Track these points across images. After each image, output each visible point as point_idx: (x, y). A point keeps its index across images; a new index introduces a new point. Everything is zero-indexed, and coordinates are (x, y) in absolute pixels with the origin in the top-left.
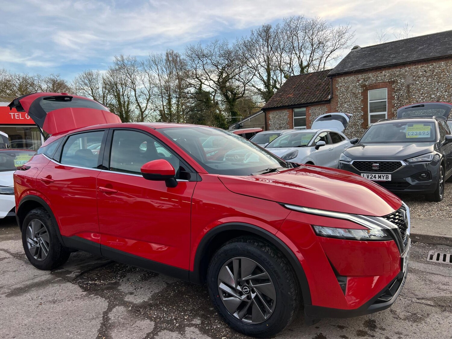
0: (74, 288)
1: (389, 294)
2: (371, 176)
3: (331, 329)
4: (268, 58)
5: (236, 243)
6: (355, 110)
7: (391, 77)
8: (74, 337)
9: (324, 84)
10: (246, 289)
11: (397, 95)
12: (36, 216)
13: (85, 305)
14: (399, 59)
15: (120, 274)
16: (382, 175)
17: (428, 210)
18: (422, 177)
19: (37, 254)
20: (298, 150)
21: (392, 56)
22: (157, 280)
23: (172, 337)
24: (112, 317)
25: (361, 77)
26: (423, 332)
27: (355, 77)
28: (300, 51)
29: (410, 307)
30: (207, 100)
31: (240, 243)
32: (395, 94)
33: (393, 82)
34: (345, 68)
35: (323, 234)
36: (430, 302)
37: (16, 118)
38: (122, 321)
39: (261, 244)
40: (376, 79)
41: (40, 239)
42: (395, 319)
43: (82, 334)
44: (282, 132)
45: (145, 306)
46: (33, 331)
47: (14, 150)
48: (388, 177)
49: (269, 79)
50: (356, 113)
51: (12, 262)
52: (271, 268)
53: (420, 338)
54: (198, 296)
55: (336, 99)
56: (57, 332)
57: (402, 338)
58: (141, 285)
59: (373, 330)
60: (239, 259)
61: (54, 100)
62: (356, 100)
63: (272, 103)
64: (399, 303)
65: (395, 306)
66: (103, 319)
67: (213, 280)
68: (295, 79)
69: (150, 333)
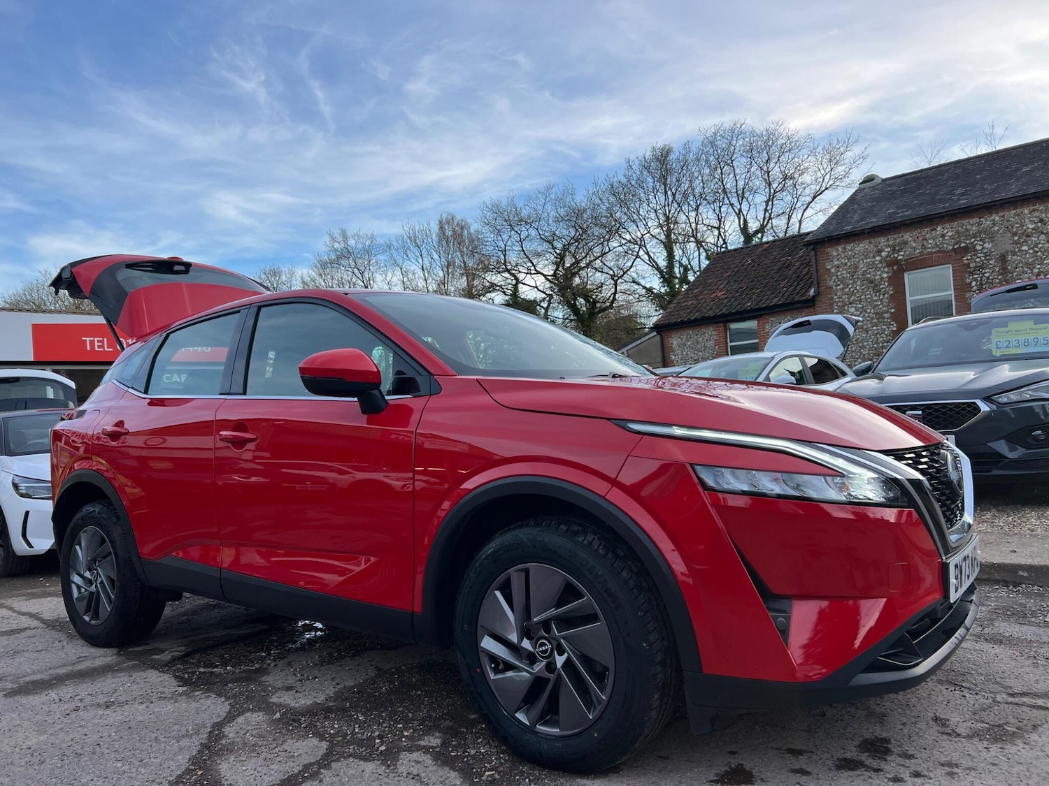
1: (913, 653)
3: (768, 756)
4: (668, 219)
5: (518, 531)
6: (875, 321)
7: (958, 239)
8: (131, 770)
10: (545, 645)
11: (976, 280)
12: (90, 519)
14: (975, 198)
18: (1036, 438)
19: (90, 609)
21: (957, 192)
22: (356, 663)
24: (230, 733)
25: (886, 243)
26: (1018, 763)
27: (870, 243)
28: (740, 199)
29: (987, 713)
31: (526, 530)
32: (971, 277)
33: (966, 250)
34: (846, 226)
36: (1042, 700)
37: (97, 349)
38: (253, 740)
39: (576, 528)
40: (923, 245)
41: (98, 573)
42: (945, 736)
43: (152, 765)
45: (311, 712)
46: (42, 759)
49: (670, 265)
50: (879, 328)
51: (41, 635)
52: (599, 583)
53: (1007, 774)
54: (446, 692)
55: (829, 296)
56: (94, 761)
57: (956, 776)
58: (316, 673)
59: (879, 758)
60: (524, 569)
61: (150, 269)
62: (876, 295)
63: (677, 313)
64: (959, 703)
65: (947, 709)
66: (209, 738)
67: (466, 629)
68: (728, 258)
69: (314, 764)
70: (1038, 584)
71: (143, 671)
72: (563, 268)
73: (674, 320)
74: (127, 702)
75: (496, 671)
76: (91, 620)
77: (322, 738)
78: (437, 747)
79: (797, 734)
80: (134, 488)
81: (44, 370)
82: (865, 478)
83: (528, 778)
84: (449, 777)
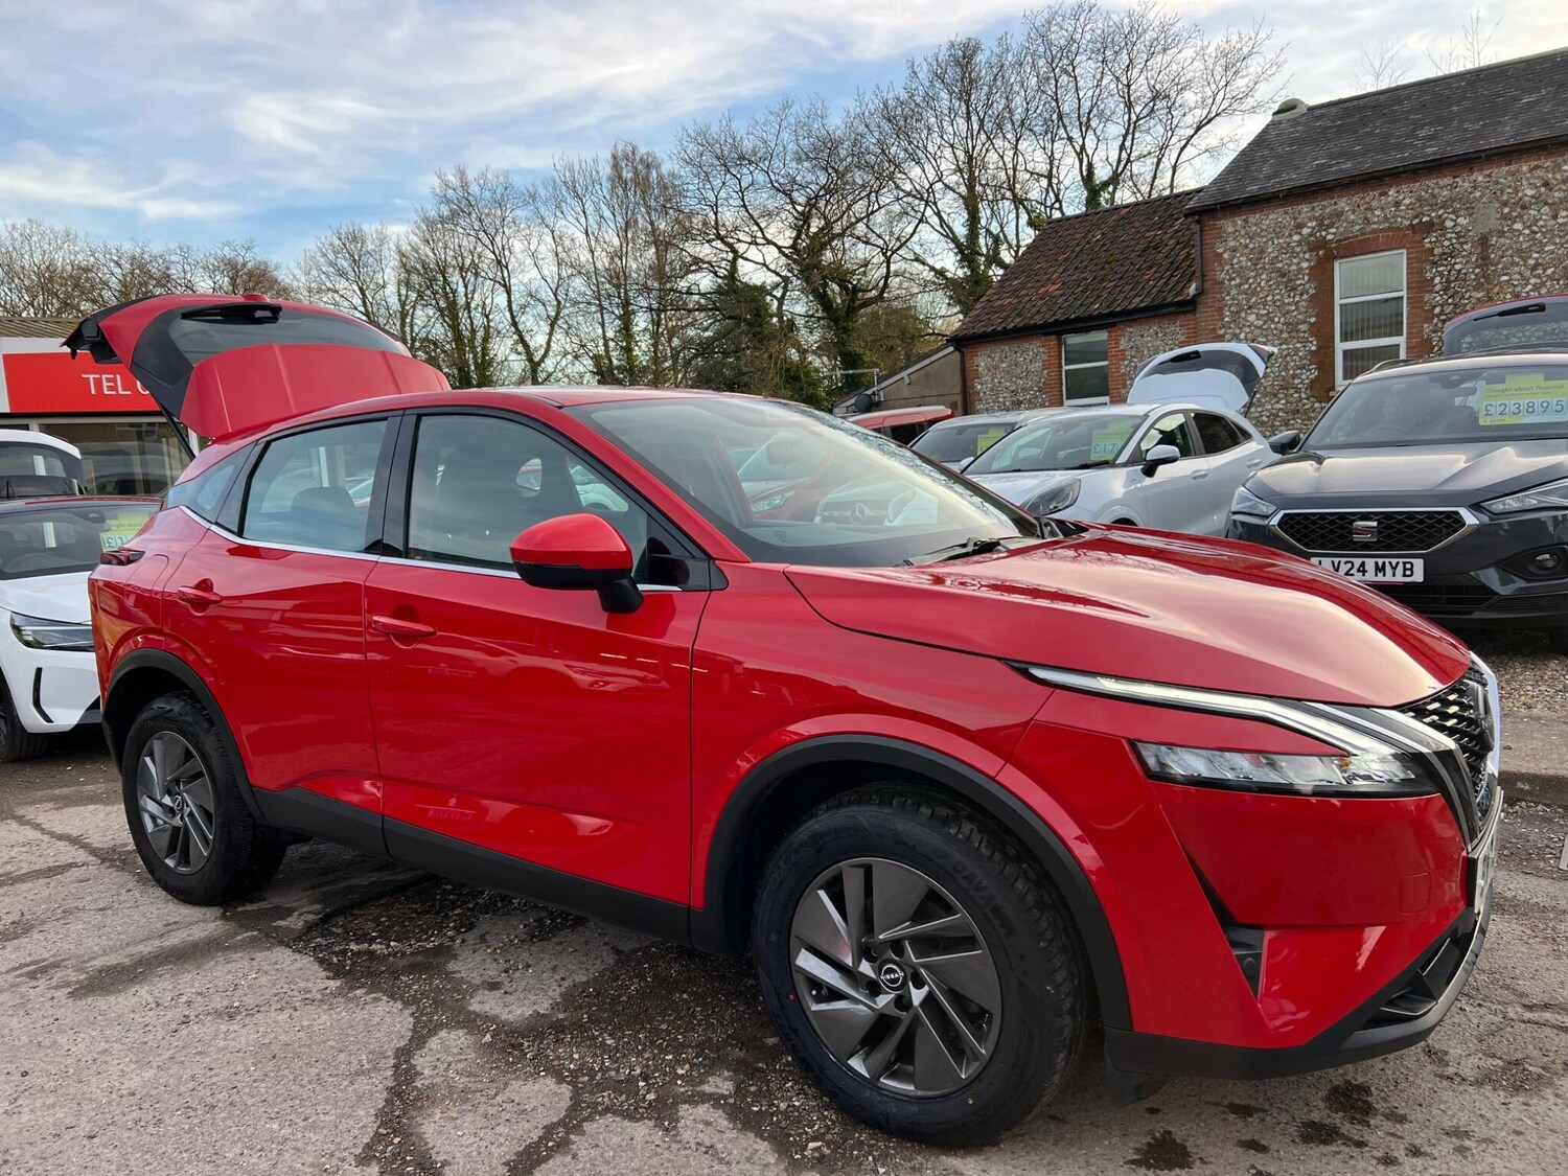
0: (298, 965)
1: (1425, 991)
2: (1349, 565)
3: (1203, 1117)
4: (970, 158)
5: (854, 808)
6: (1285, 335)
7: (1419, 210)
8: (294, 1135)
9: (1172, 242)
10: (894, 971)
11: (1441, 274)
12: (165, 721)
13: (335, 1024)
14: (1449, 144)
15: (454, 918)
16: (1390, 563)
17: (1561, 687)
18: (1541, 566)
19: (175, 851)
20: (1080, 480)
21: (1422, 133)
22: (583, 939)
23: (632, 1139)
24: (424, 1068)
25: (1309, 214)
26: (1551, 1130)
27: (1286, 213)
28: (1084, 129)
29: (1497, 1039)
30: (758, 315)
31: (866, 809)
32: (1434, 270)
33: (1429, 227)
34: (1249, 184)
35: (1173, 772)
37: (106, 392)
38: (461, 1082)
39: (943, 812)
40: (1366, 218)
41: (184, 800)
42: (1445, 1083)
43: (323, 1127)
44: (1022, 417)
45: (539, 1029)
46: (157, 1114)
47: (102, 499)
48: (1411, 569)
49: (973, 234)
50: (1291, 346)
51: (96, 878)
52: (981, 898)
53: (1538, 1151)
54: (724, 995)
55: (1218, 296)
56: (236, 1120)
57: (1468, 1154)
58: (526, 956)
59: (1359, 1122)
60: (865, 864)
61: (219, 318)
62: (1289, 296)
63: (987, 317)
66: (396, 1076)
67: (776, 942)
68: (1066, 230)
69: (557, 1124)
70: (1545, 801)
71: (269, 949)
72: (807, 235)
73: (983, 329)
74: (258, 1009)
75: (819, 1000)
76: (178, 864)
77: (561, 1080)
81: (28, 428)
83: (871, 1154)
84: (756, 1151)
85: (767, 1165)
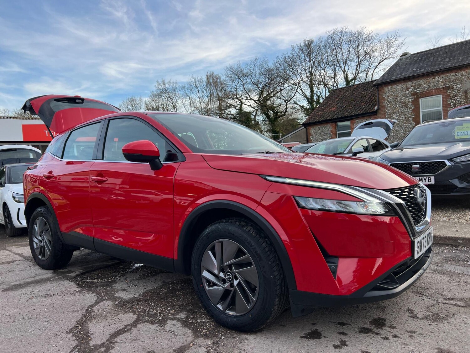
0: (70, 285)
1: (394, 281)
3: (329, 326)
4: (311, 73)
5: (218, 224)
6: (405, 121)
7: (445, 83)
8: (51, 326)
10: (229, 275)
11: (453, 102)
12: (40, 214)
13: (74, 299)
14: (453, 63)
15: (120, 274)
16: (424, 178)
19: (41, 253)
21: (445, 60)
22: (155, 279)
24: (95, 310)
25: (411, 85)
26: (443, 332)
27: (404, 85)
28: (345, 64)
29: (433, 308)
30: (248, 120)
31: (221, 224)
32: (451, 101)
33: (449, 88)
34: (393, 77)
35: (307, 206)
36: (459, 302)
38: (105, 313)
39: (243, 223)
40: (429, 86)
41: (44, 237)
42: (411, 318)
43: (60, 324)
45: (133, 301)
46: (14, 320)
48: (430, 180)
49: (312, 95)
50: (407, 125)
51: (22, 264)
52: (252, 249)
53: (437, 337)
54: (191, 293)
55: (384, 110)
56: (36, 322)
57: (413, 337)
58: (136, 283)
59: (379, 328)
60: (221, 241)
61: (66, 101)
62: (406, 109)
63: (314, 118)
64: (420, 302)
65: (415, 306)
66: (86, 312)
67: (196, 267)
68: (338, 92)
69: (130, 325)
70: (467, 246)
71: (63, 281)
72: (263, 97)
73: (312, 121)
74: (54, 295)
75: (209, 286)
76: (42, 257)
77: (135, 313)
78: (184, 319)
79: (344, 316)
80: (64, 200)
81: (28, 145)
82: (375, 203)
83: (221, 333)
84: (187, 332)
85: (188, 336)
